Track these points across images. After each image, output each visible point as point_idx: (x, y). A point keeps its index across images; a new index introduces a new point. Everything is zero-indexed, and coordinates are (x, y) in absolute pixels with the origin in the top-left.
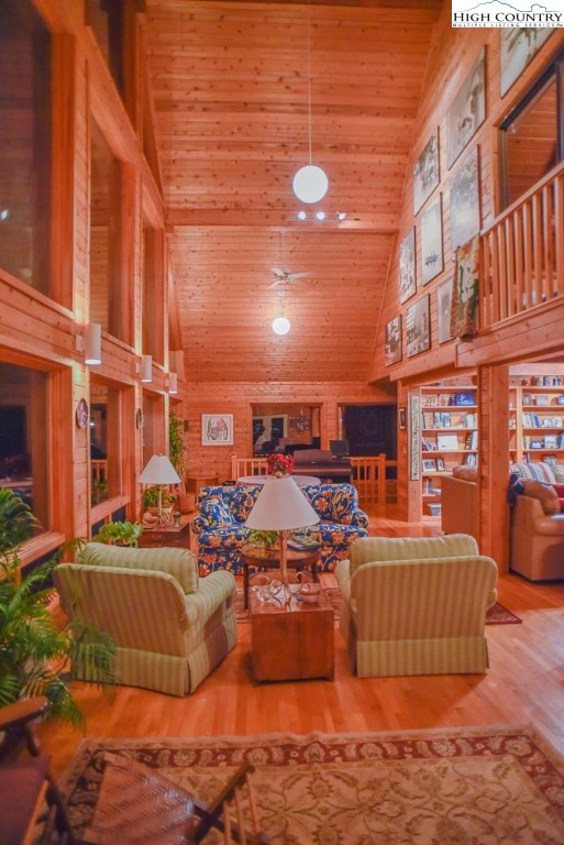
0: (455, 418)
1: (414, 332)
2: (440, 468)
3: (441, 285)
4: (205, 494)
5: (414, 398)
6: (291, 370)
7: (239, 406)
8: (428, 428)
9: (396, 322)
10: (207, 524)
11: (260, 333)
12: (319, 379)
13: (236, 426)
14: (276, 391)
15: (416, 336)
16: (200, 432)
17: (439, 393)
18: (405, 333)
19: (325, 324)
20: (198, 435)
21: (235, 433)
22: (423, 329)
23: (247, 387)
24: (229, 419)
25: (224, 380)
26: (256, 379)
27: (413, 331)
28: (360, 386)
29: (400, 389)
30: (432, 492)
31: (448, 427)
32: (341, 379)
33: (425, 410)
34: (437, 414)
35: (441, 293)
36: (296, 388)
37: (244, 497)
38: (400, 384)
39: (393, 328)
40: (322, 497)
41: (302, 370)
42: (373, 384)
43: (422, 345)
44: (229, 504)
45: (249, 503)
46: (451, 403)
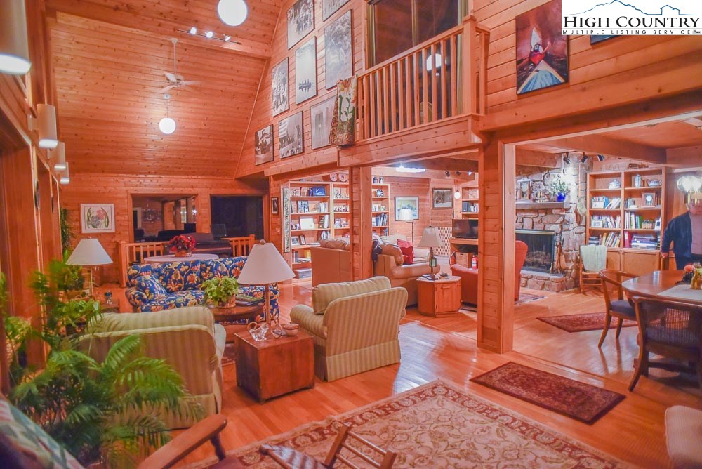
0: (312, 205)
1: (286, 140)
2: (303, 243)
3: (315, 106)
4: (135, 271)
5: (285, 190)
6: (170, 166)
7: (119, 196)
8: (294, 213)
9: (267, 130)
10: (145, 297)
11: (143, 130)
12: (194, 173)
13: (117, 214)
14: (155, 182)
15: (289, 143)
16: (79, 220)
17: (301, 186)
18: (277, 140)
19: (203, 127)
20: (77, 224)
21: (116, 221)
22: (296, 138)
23: (126, 179)
24: (109, 208)
25: (103, 172)
26: (134, 171)
27: (285, 138)
28: (229, 180)
29: (272, 183)
30: (298, 261)
31: (307, 212)
32: (213, 174)
33: (292, 199)
34: (299, 202)
35: (314, 112)
36: (173, 180)
37: (172, 272)
38: (271, 179)
39: (263, 135)
40: (236, 267)
41: (180, 166)
42: (240, 179)
43: (295, 149)
44: (159, 278)
45: (177, 276)
46: (309, 194)
